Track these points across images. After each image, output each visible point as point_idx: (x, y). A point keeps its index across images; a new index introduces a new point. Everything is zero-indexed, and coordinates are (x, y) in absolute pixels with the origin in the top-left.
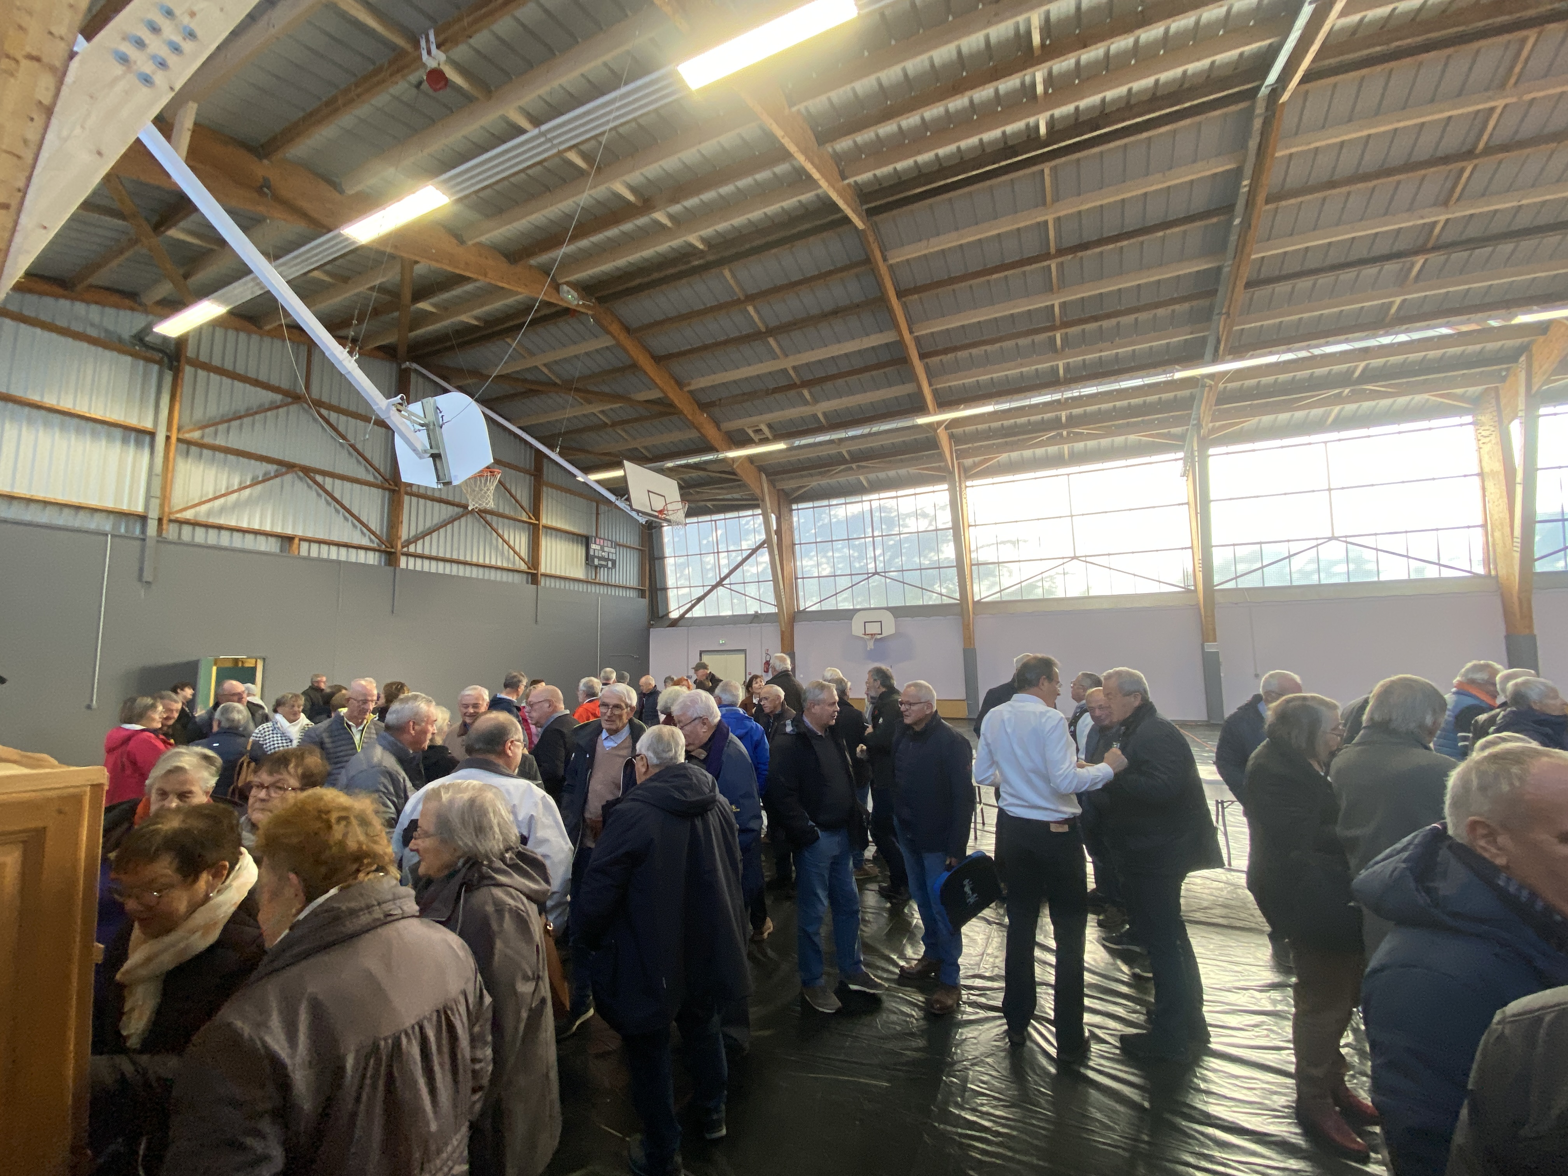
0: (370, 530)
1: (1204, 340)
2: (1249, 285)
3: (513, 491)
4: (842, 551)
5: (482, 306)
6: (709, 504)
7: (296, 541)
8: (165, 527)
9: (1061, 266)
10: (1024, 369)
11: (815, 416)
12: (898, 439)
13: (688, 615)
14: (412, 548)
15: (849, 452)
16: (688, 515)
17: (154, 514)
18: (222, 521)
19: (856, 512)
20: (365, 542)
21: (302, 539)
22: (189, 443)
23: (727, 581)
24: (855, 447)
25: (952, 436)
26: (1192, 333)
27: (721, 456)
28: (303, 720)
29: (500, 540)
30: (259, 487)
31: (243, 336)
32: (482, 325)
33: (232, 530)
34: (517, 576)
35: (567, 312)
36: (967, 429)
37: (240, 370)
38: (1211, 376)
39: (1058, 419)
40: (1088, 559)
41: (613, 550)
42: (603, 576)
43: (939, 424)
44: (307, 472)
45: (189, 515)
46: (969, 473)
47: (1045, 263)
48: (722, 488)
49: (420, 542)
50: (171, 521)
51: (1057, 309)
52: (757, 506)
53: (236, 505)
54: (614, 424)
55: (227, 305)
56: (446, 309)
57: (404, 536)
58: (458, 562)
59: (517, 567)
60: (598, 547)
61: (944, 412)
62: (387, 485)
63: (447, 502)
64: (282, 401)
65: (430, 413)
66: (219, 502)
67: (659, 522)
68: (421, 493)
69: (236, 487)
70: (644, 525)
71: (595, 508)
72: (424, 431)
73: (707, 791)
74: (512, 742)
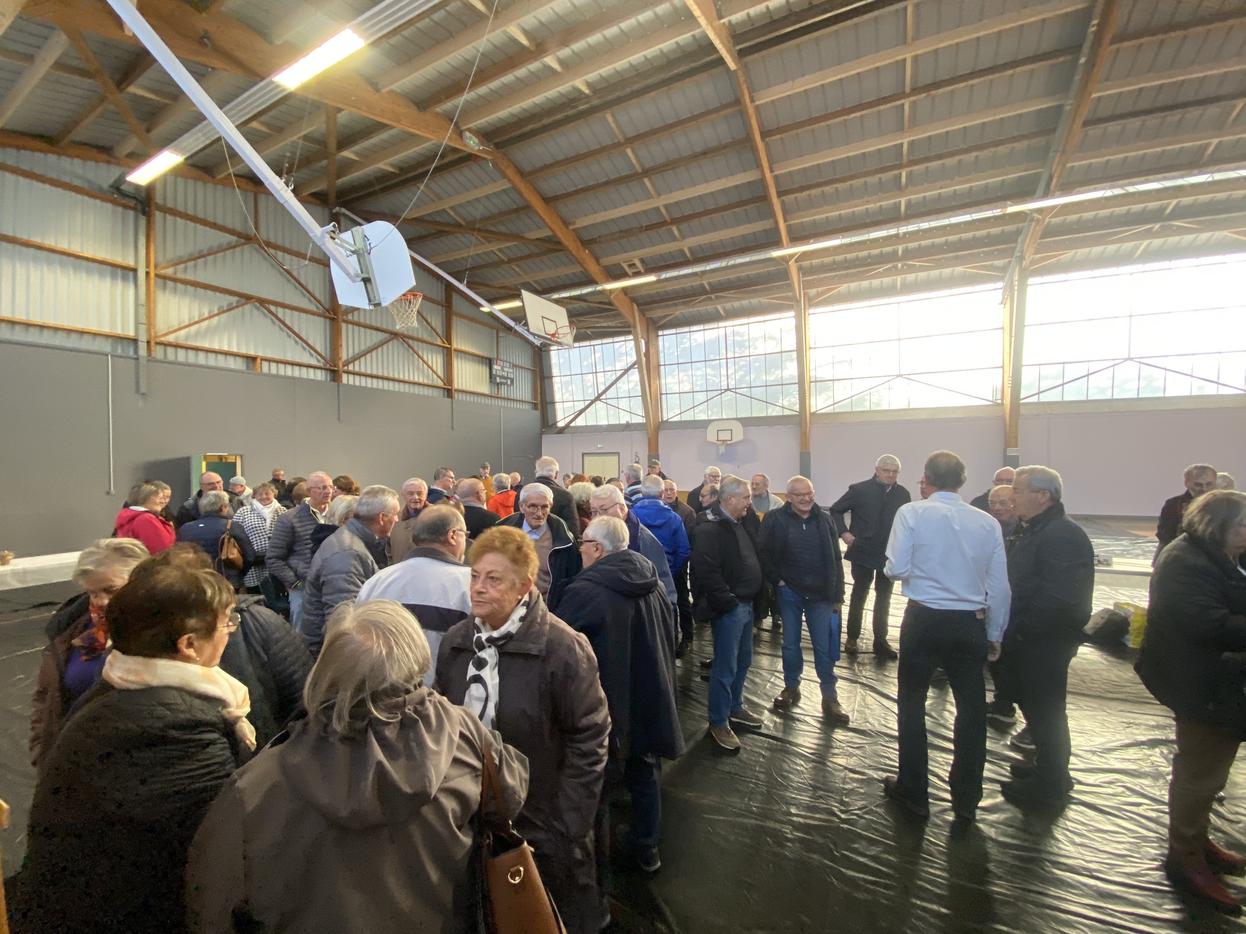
0: (316, 351)
1: (1037, 177)
2: (1086, 124)
3: (429, 320)
4: (699, 371)
5: (397, 153)
6: (589, 331)
7: (259, 361)
8: (153, 348)
9: (913, 105)
10: (869, 206)
11: (682, 252)
13: (572, 424)
14: (351, 367)
15: (709, 284)
16: (577, 339)
17: (143, 338)
18: (198, 344)
19: (713, 337)
20: (313, 362)
21: (264, 359)
22: (165, 278)
23: (603, 397)
24: (715, 279)
25: (800, 269)
26: (1026, 170)
27: (599, 288)
28: (276, 504)
29: (421, 361)
30: (225, 315)
31: (200, 184)
32: (397, 171)
33: (208, 351)
34: (435, 390)
35: (470, 157)
36: (814, 261)
37: (200, 215)
38: (1040, 211)
39: (895, 252)
40: (911, 377)
41: (511, 370)
42: (504, 391)
43: (791, 256)
44: (263, 302)
45: (171, 338)
46: (812, 302)
47: (899, 103)
48: (600, 317)
49: (357, 362)
50: (158, 343)
51: (905, 148)
52: (629, 333)
53: (208, 331)
54: (510, 261)
55: (183, 154)
56: (368, 157)
57: (344, 357)
58: (388, 379)
59: (435, 383)
60: (499, 368)
61: (795, 246)
62: (327, 314)
63: (377, 329)
64: (237, 241)
65: (359, 240)
66: (194, 328)
67: (550, 345)
68: (356, 319)
69: (206, 315)
70: (537, 346)
71: (495, 335)
72: (355, 256)
73: (649, 575)
74: (454, 532)
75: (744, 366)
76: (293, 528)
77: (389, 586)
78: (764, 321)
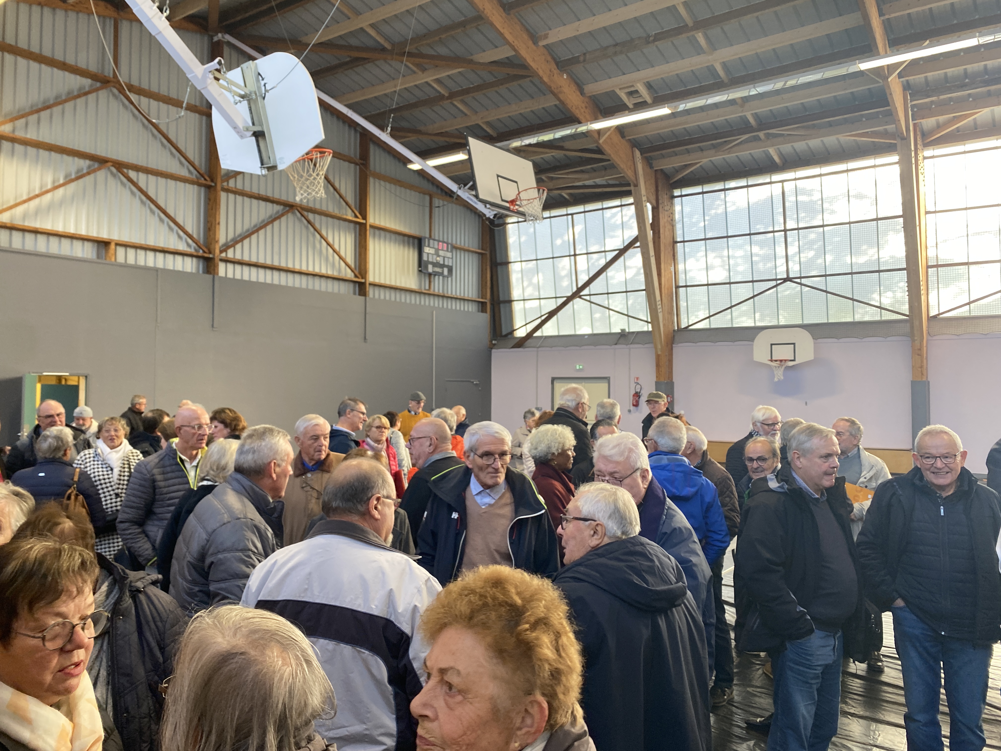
0: (186, 233)
3: (337, 185)
4: (740, 250)
7: (113, 246)
11: (711, 70)
12: (826, 95)
13: (538, 334)
14: (230, 254)
15: (756, 116)
16: (547, 206)
18: (38, 225)
19: (762, 197)
20: (182, 247)
21: (119, 244)
22: (1, 137)
23: (586, 292)
24: (763, 109)
25: (907, 87)
27: (582, 128)
28: (126, 446)
29: (324, 243)
30: (72, 186)
33: (49, 234)
34: (343, 285)
36: (930, 75)
37: (47, 52)
41: (449, 255)
42: (438, 285)
43: (891, 68)
44: (120, 167)
45: (5, 218)
46: (929, 139)
48: (582, 172)
49: (238, 246)
52: (628, 194)
53: (50, 207)
54: (452, 95)
57: (222, 240)
58: (279, 269)
59: (342, 275)
60: (432, 251)
61: (898, 52)
62: (202, 181)
63: (266, 199)
64: (91, 86)
65: (251, 80)
66: (33, 204)
67: (507, 216)
68: (239, 186)
69: (49, 186)
70: (489, 219)
71: (427, 204)
72: (245, 103)
73: (673, 579)
74: (378, 499)
75: (812, 242)
76: (154, 481)
77: (287, 574)
78: (847, 171)
